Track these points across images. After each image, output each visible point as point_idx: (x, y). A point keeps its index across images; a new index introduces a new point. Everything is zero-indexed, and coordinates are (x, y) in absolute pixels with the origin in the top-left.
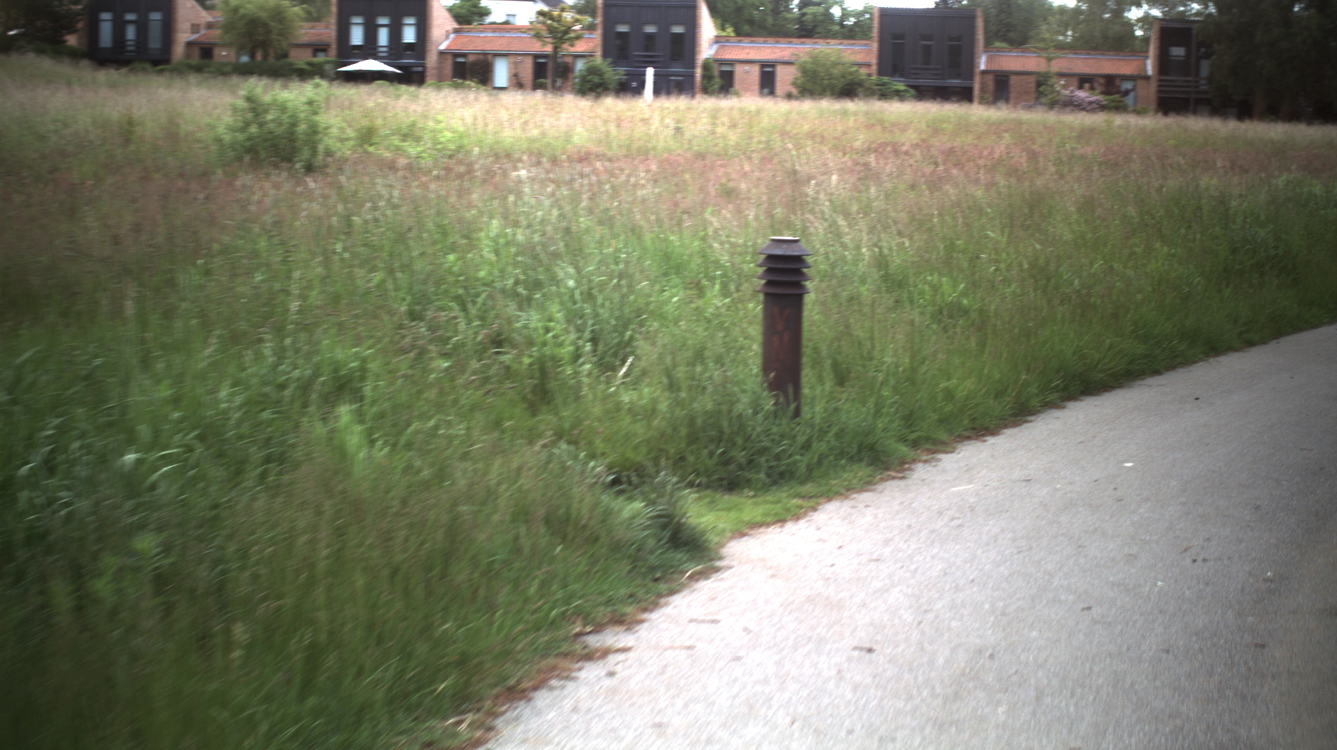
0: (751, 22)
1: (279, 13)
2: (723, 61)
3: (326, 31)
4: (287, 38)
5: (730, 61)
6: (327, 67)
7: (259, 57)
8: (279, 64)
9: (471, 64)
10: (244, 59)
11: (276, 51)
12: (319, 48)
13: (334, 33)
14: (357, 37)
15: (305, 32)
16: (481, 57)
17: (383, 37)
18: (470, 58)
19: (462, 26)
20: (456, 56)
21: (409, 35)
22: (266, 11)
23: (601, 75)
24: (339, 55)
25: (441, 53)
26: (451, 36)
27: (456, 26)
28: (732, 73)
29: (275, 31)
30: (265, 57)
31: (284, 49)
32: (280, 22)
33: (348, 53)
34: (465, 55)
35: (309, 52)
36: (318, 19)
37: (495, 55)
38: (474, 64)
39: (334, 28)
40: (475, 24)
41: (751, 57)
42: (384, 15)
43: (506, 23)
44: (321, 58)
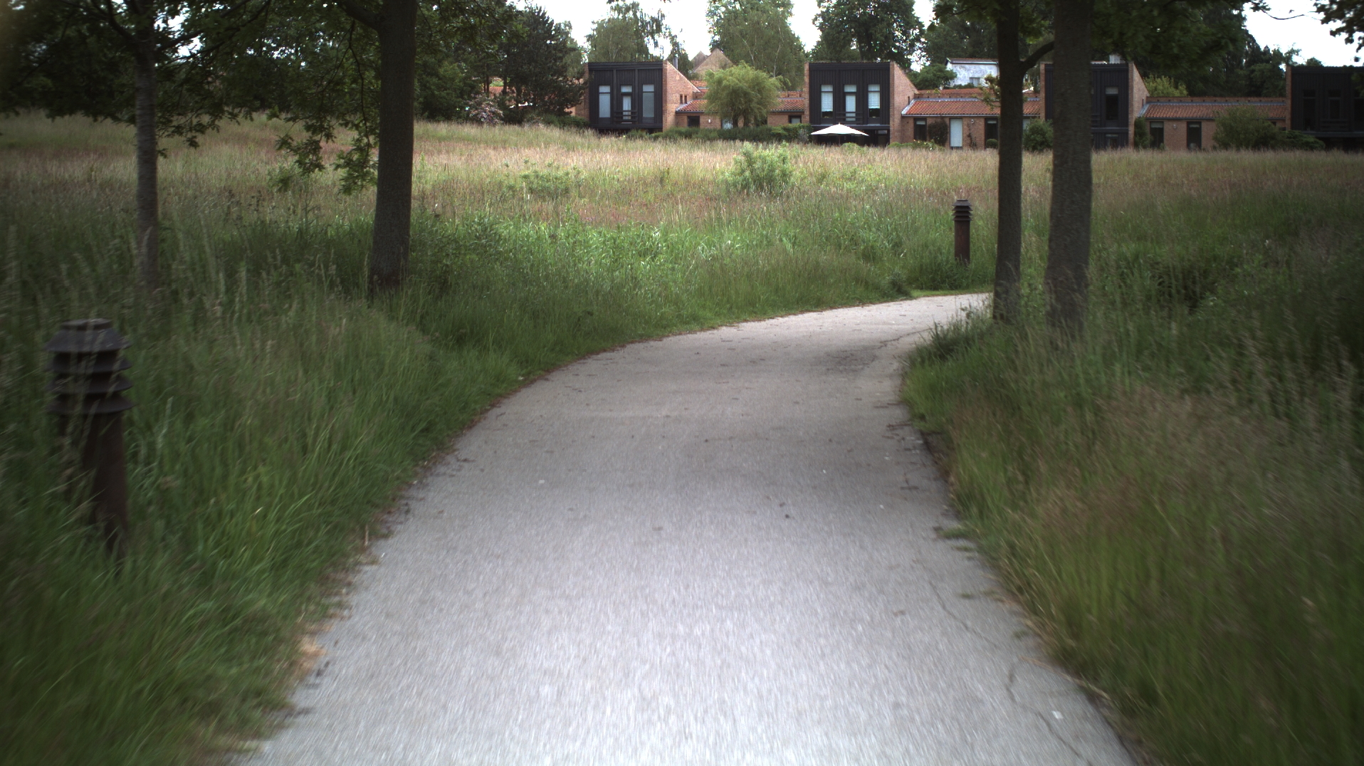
1: (758, 84)
2: (1153, 119)
3: (800, 99)
4: (765, 106)
5: (1159, 119)
6: (801, 131)
7: (741, 124)
8: (759, 129)
9: (930, 126)
10: (728, 126)
11: (756, 118)
12: (794, 115)
13: (807, 102)
14: (827, 104)
15: (781, 100)
16: (939, 120)
17: (851, 104)
18: (929, 122)
19: (923, 92)
20: (916, 119)
21: (874, 102)
22: (746, 82)
23: (1043, 134)
24: (812, 121)
25: (903, 117)
26: (913, 102)
27: (917, 92)
28: (1161, 130)
29: (755, 100)
30: (746, 124)
31: (762, 116)
32: (759, 91)
33: (821, 119)
34: (924, 119)
35: (786, 118)
36: (792, 88)
37: (951, 118)
38: (933, 126)
39: (807, 96)
40: (941, 88)
41: (1179, 115)
42: (851, 83)
43: (970, 86)
44: (796, 123)
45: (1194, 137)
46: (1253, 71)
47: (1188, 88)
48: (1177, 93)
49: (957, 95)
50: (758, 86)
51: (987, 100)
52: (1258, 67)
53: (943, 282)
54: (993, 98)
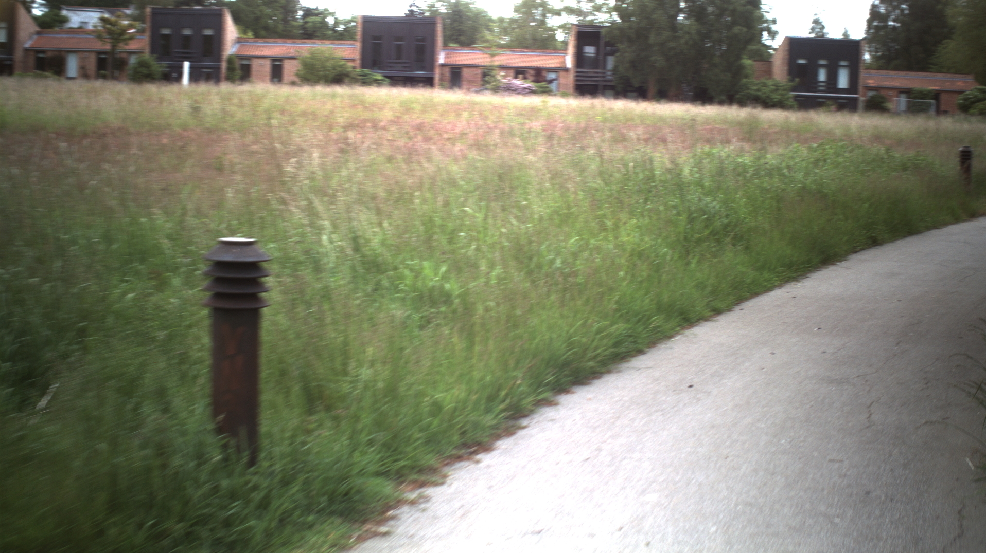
0: (266, 28)
2: (242, 56)
5: (248, 56)
16: (56, 53)
18: (50, 54)
19: (42, 30)
20: (37, 52)
21: (2, 36)
23: (149, 67)
25: (27, 50)
26: (35, 37)
27: (39, 30)
28: (249, 66)
34: (43, 52)
37: (67, 52)
38: (51, 59)
40: (58, 28)
41: (264, 54)
43: (82, 28)
45: (276, 73)
49: (74, 34)
51: (99, 37)
54: (105, 35)
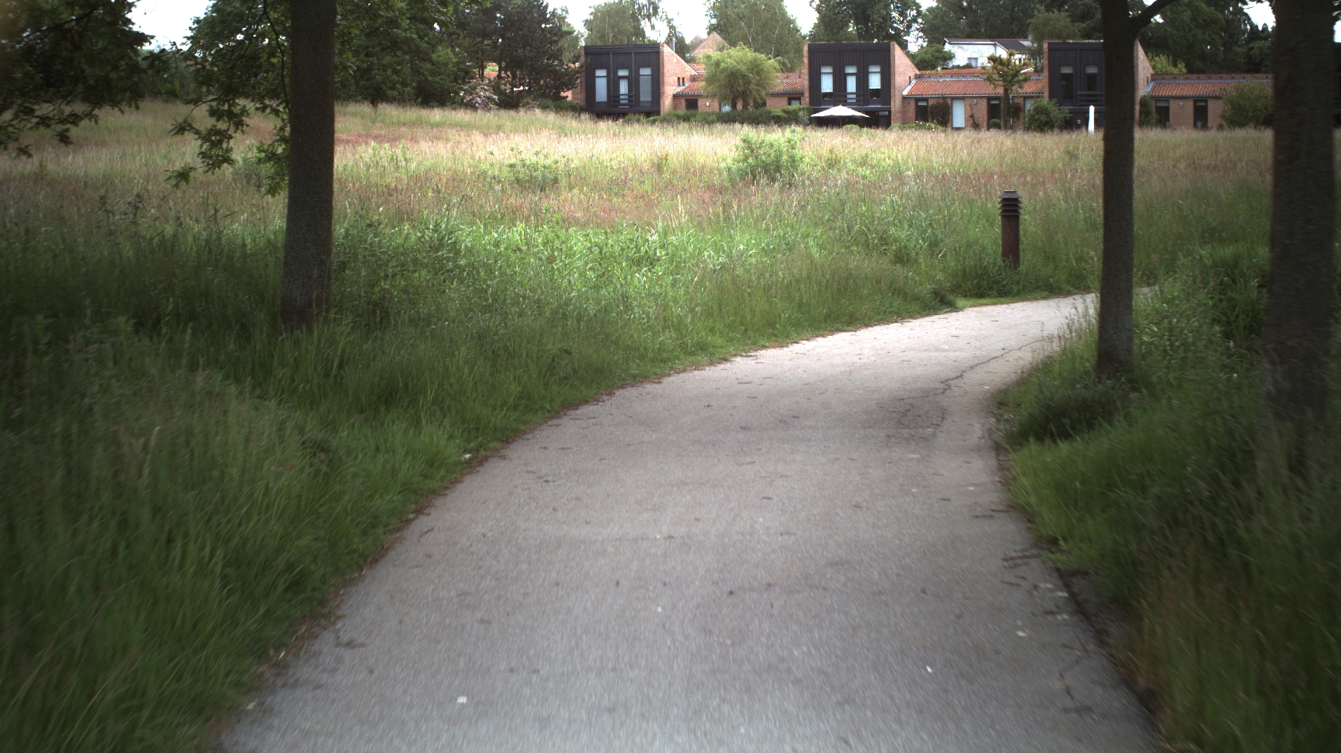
1: (757, 66)
2: (1159, 97)
3: (800, 80)
4: (764, 88)
5: (1165, 97)
6: (801, 114)
7: (739, 106)
8: (758, 112)
9: (932, 107)
10: (727, 109)
11: (755, 101)
12: (793, 96)
13: (806, 83)
14: (827, 85)
15: (781, 82)
16: (941, 101)
17: (851, 85)
18: (931, 102)
19: (923, 72)
20: (917, 100)
21: (875, 82)
22: (745, 64)
23: (1048, 114)
24: (811, 103)
25: (904, 98)
26: (914, 82)
27: (918, 72)
28: (1167, 108)
29: (754, 82)
30: (745, 106)
31: (762, 99)
32: (758, 74)
33: (820, 100)
34: (926, 100)
35: (785, 100)
36: (791, 70)
37: (953, 99)
38: (934, 107)
39: (807, 77)
40: (939, 69)
41: (1185, 93)
42: (851, 64)
43: (968, 66)
44: (795, 106)
45: (1200, 117)
46: (1252, 49)
47: (1187, 66)
48: (1176, 71)
49: (958, 75)
50: (756, 68)
51: (990, 79)
52: (1257, 44)
53: (991, 288)
54: (996, 77)
